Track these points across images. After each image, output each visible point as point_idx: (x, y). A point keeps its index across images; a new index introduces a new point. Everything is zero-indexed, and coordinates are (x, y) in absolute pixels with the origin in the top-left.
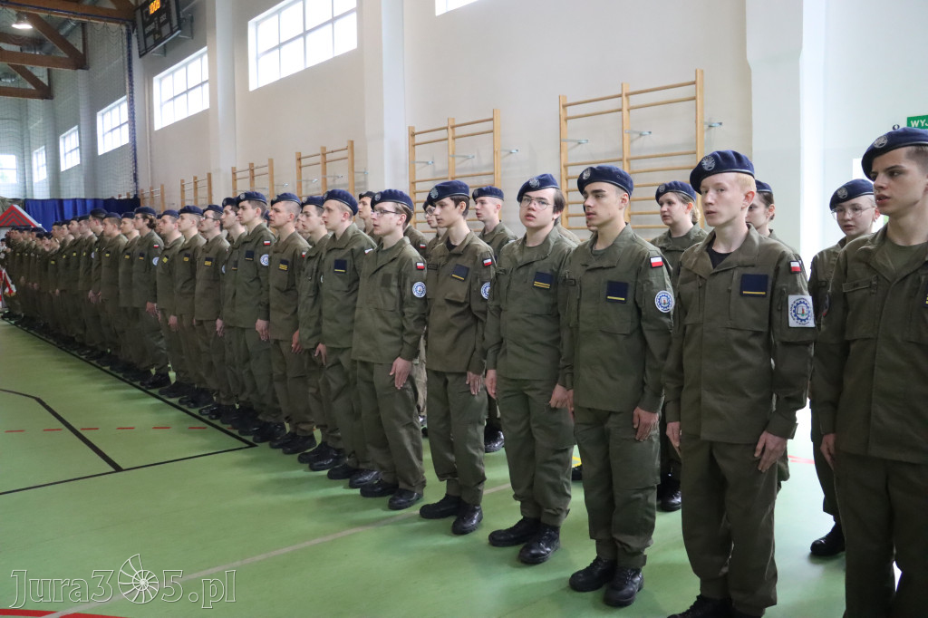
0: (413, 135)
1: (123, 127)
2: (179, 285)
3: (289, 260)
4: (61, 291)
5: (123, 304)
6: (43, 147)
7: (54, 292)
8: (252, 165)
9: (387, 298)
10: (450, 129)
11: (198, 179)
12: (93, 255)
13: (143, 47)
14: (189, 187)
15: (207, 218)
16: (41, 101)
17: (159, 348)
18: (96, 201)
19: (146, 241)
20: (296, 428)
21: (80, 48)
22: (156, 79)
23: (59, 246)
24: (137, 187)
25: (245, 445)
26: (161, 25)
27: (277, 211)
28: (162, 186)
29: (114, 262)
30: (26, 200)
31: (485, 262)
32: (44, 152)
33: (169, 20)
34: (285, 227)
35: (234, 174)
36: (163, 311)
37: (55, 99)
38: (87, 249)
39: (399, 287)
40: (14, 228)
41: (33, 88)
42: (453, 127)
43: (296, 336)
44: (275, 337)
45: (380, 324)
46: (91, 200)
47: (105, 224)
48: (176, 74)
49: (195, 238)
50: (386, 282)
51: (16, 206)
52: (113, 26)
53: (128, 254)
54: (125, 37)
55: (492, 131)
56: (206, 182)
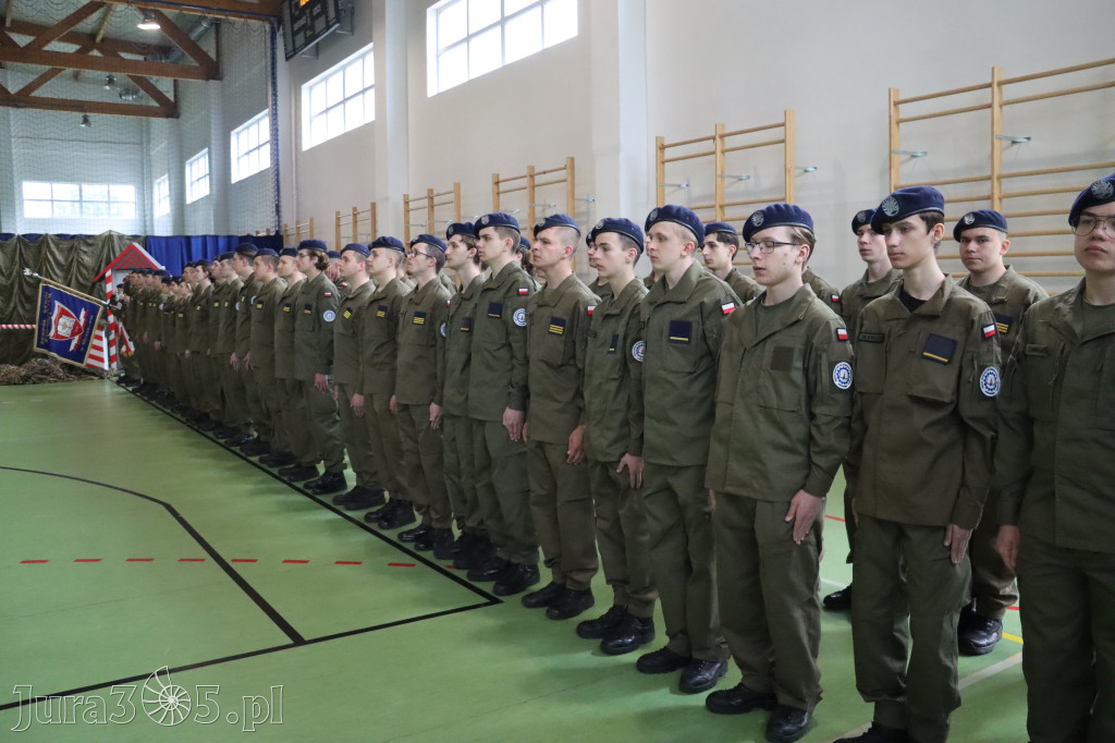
0: (663, 148)
1: (262, 149)
2: (371, 349)
3: (567, 318)
4: (193, 352)
5: (279, 374)
6: (167, 176)
7: (183, 354)
8: (431, 191)
9: (785, 388)
10: (718, 139)
11: (358, 211)
12: (237, 307)
13: (290, 47)
14: (347, 221)
15: (417, 253)
16: (164, 120)
17: (330, 437)
18: (229, 238)
19: (313, 289)
20: (565, 577)
21: (213, 55)
22: (305, 87)
23: (190, 294)
24: (279, 221)
25: (484, 600)
26: (314, 18)
27: (546, 242)
28: (311, 220)
29: (268, 317)
30: (147, 237)
31: (987, 330)
32: (167, 182)
33: (324, 11)
34: (557, 267)
35: (407, 203)
36: (342, 386)
37: (182, 117)
38: (229, 297)
39: (806, 371)
40: (134, 271)
41: (157, 105)
42: (722, 137)
43: (575, 438)
44: (537, 437)
45: (769, 432)
46: (224, 237)
47: (257, 264)
48: (331, 80)
49: (392, 285)
50: (781, 360)
51: (136, 245)
52: (255, 23)
53: (288, 305)
54: (268, 36)
55: (783, 141)
56: (369, 213)
